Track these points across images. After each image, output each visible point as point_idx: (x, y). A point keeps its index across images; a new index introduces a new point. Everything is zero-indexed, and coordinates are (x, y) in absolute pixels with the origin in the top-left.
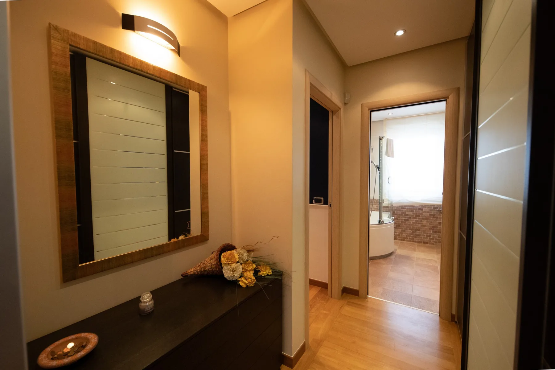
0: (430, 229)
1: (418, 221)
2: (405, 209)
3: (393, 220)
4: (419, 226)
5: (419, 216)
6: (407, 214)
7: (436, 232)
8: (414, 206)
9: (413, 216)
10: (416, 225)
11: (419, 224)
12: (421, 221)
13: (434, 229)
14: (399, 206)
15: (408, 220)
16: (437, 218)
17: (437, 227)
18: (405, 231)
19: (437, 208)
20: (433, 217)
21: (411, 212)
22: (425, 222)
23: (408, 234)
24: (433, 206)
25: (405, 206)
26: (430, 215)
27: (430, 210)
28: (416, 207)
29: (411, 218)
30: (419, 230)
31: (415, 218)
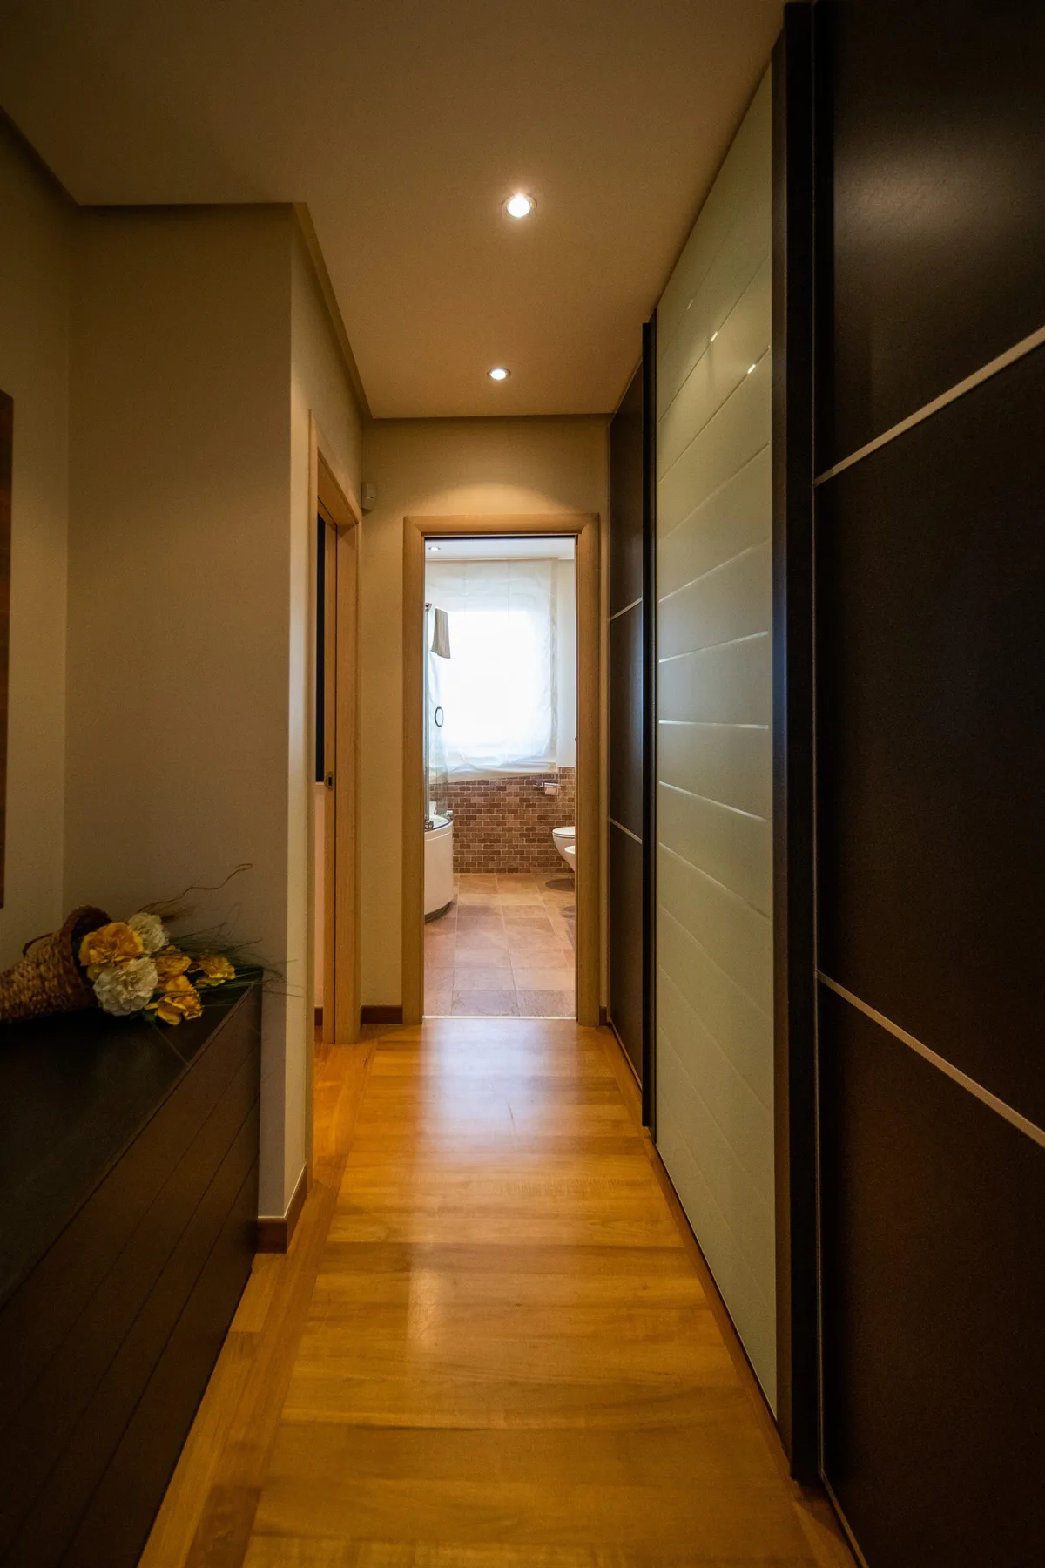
0: (522, 835)
1: (496, 818)
2: (468, 789)
3: (451, 818)
4: (499, 830)
5: (497, 806)
6: (472, 802)
7: (534, 841)
8: (486, 782)
9: (487, 806)
10: (492, 829)
11: (498, 824)
12: (503, 818)
13: (529, 835)
14: (455, 784)
15: (475, 818)
16: (534, 805)
17: (535, 829)
18: (469, 847)
19: (535, 782)
20: (528, 806)
21: (482, 796)
22: (511, 821)
23: (475, 853)
24: (525, 778)
25: (468, 783)
26: (522, 800)
27: (521, 789)
28: (492, 783)
29: (480, 812)
30: (499, 841)
31: (490, 812)
